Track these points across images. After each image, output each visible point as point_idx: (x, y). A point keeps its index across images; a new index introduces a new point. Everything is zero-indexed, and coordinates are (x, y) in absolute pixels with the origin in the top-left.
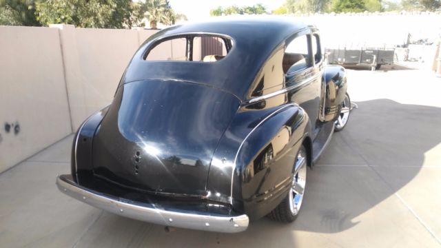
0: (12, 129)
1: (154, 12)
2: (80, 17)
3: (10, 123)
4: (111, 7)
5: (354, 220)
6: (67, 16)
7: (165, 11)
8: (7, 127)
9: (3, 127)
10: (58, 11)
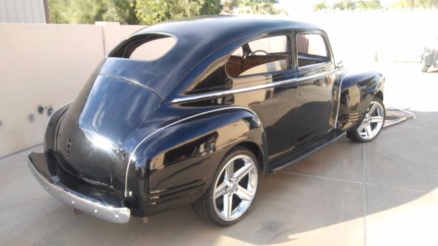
0: (45, 112)
1: (255, 7)
2: (172, 14)
3: (43, 106)
4: (199, 3)
5: (291, 237)
6: (160, 12)
7: (265, 6)
8: (41, 110)
9: (37, 109)
10: (154, 8)
